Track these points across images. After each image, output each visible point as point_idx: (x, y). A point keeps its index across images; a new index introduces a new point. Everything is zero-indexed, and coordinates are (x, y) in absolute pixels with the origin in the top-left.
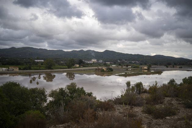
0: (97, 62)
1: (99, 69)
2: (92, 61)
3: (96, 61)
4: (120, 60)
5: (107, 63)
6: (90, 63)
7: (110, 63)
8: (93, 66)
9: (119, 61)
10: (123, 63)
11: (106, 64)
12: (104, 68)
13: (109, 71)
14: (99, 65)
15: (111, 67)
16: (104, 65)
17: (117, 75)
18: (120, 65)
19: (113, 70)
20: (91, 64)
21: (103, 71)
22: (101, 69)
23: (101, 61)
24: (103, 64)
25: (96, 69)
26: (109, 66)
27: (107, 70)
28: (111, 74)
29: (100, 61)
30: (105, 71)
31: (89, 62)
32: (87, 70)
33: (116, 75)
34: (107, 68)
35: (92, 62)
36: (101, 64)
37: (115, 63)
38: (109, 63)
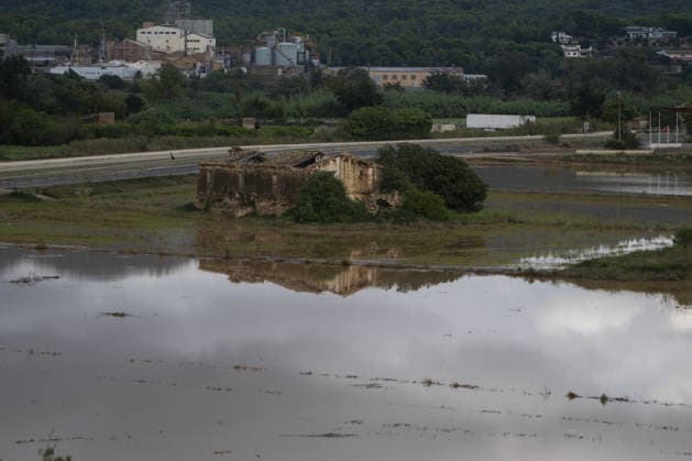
0: (219, 63)
1: (258, 182)
2: (136, 54)
3: (202, 43)
4: (583, 30)
5: (379, 75)
6: (112, 82)
7: (430, 83)
8: (155, 135)
9: (573, 52)
10: (638, 73)
11: (366, 95)
12: (334, 166)
13: (412, 212)
14: (258, 109)
15: (442, 139)
16: (329, 110)
17: (553, 276)
18: (587, 106)
19: (480, 194)
20: (132, 97)
21: (321, 200)
22: (289, 184)
23: (285, 53)
24: (325, 96)
25: (216, 184)
26: (422, 129)
27: (386, 185)
28: (458, 247)
29: (263, 55)
30: (356, 214)
31: (91, 73)
32: (59, 191)
33: (531, 275)
34: (384, 157)
35: (148, 68)
36: (288, 105)
37: (505, 87)
38: (413, 78)
